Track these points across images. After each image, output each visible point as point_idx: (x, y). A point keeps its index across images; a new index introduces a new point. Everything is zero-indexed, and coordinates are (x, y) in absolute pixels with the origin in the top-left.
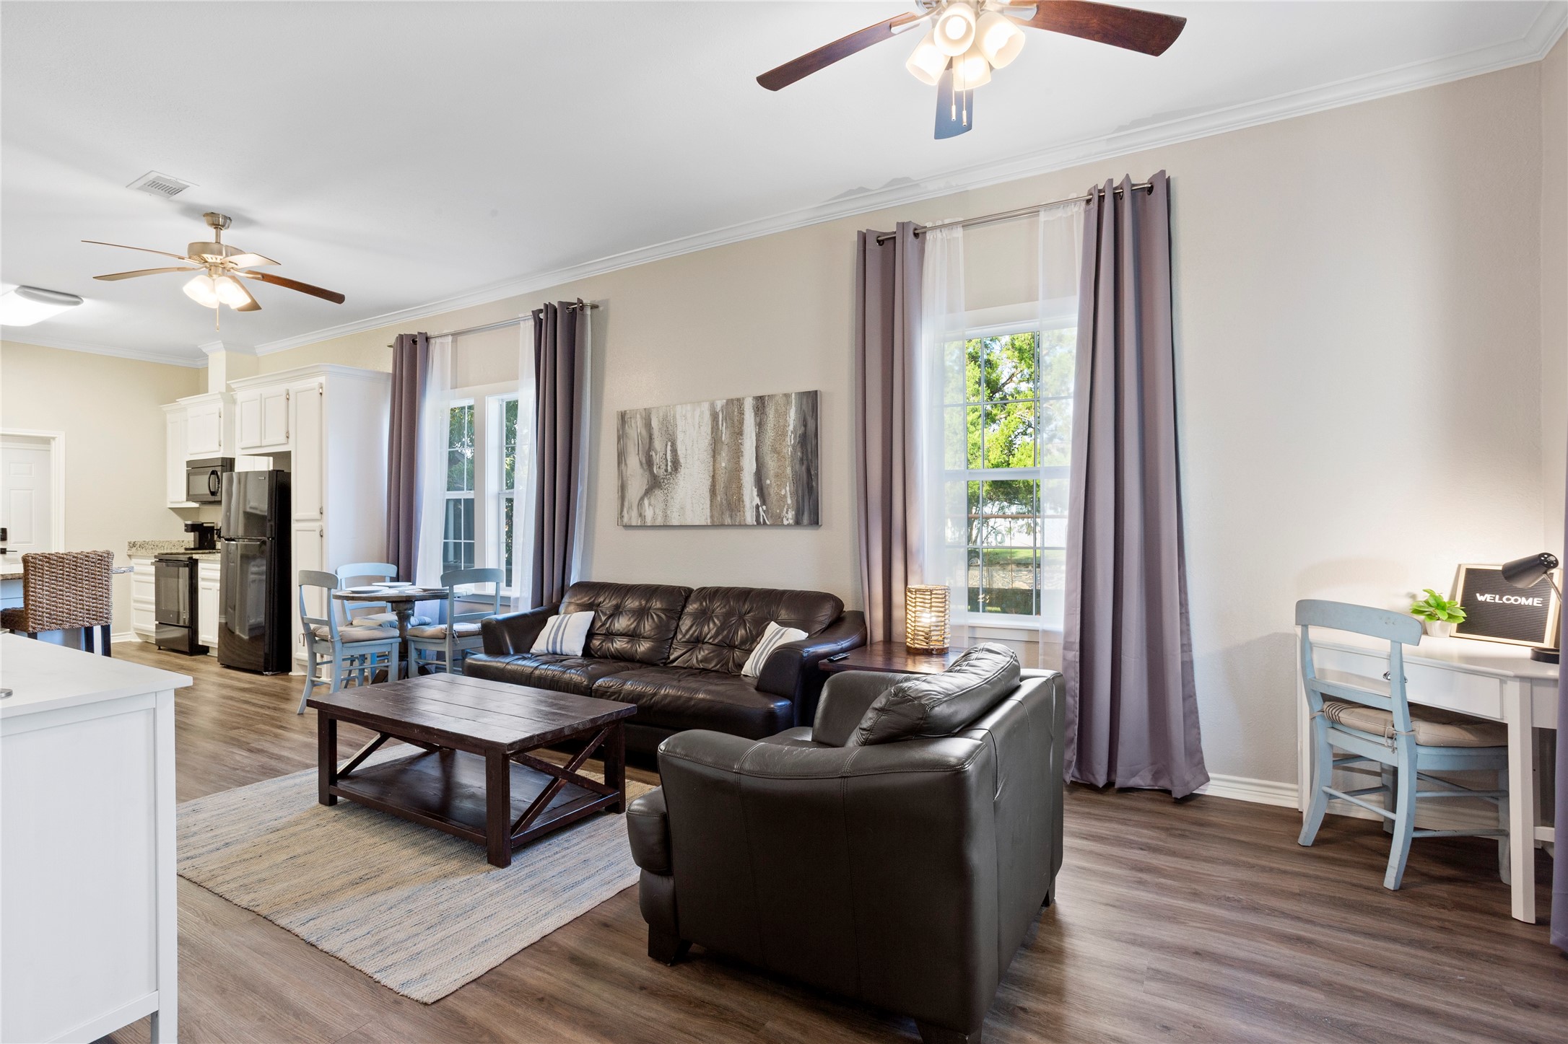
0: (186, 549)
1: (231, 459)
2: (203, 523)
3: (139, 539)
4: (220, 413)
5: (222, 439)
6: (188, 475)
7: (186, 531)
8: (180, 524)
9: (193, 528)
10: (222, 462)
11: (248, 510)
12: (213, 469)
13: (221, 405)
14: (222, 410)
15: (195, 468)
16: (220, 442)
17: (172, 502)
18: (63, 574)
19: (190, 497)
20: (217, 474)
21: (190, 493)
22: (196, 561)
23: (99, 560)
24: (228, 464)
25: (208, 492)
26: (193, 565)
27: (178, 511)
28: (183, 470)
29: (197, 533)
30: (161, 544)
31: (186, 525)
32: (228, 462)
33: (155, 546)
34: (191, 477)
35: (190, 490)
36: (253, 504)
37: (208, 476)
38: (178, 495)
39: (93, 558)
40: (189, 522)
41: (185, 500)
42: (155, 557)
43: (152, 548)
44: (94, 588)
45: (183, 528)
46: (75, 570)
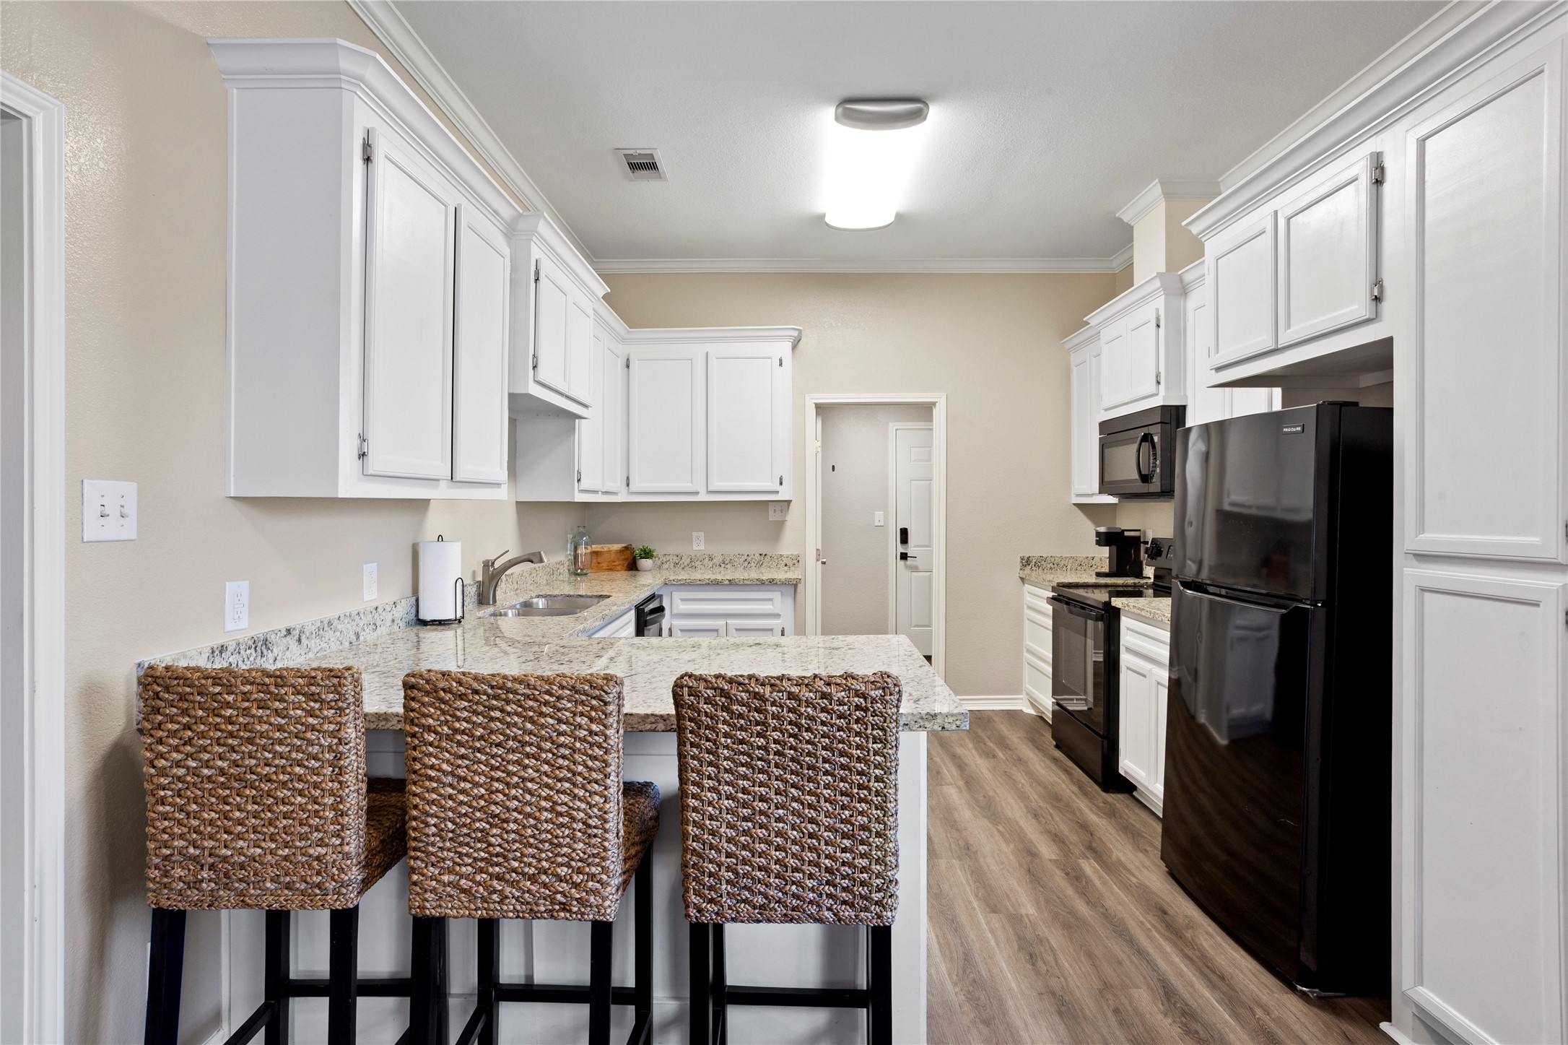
0: (1099, 575)
1: (1177, 407)
2: (1123, 531)
3: (1035, 552)
4: (1158, 319)
5: (1162, 370)
6: (1103, 447)
7: (1098, 543)
8: (1089, 530)
9: (1107, 539)
10: (1163, 414)
11: (1227, 507)
12: (1146, 430)
13: (1159, 303)
14: (1162, 313)
15: (1112, 432)
16: (1158, 376)
17: (1078, 495)
18: (765, 748)
19: (1105, 487)
20: (1152, 440)
21: (1106, 479)
22: (1116, 613)
23: (858, 708)
24: (1175, 415)
25: (1135, 476)
26: (1111, 617)
27: (1086, 509)
28: (1095, 437)
29: (1114, 548)
30: (1063, 562)
31: (1098, 534)
32: (1174, 413)
33: (1056, 565)
34: (1106, 451)
35: (1106, 474)
36: (1235, 497)
37: (1135, 446)
38: (1086, 484)
39: (841, 703)
40: (1102, 529)
41: (1097, 491)
42: (1054, 589)
43: (1051, 568)
44: (845, 800)
45: (1094, 538)
46: (794, 736)
